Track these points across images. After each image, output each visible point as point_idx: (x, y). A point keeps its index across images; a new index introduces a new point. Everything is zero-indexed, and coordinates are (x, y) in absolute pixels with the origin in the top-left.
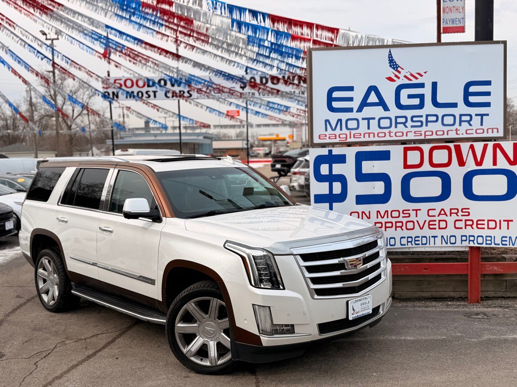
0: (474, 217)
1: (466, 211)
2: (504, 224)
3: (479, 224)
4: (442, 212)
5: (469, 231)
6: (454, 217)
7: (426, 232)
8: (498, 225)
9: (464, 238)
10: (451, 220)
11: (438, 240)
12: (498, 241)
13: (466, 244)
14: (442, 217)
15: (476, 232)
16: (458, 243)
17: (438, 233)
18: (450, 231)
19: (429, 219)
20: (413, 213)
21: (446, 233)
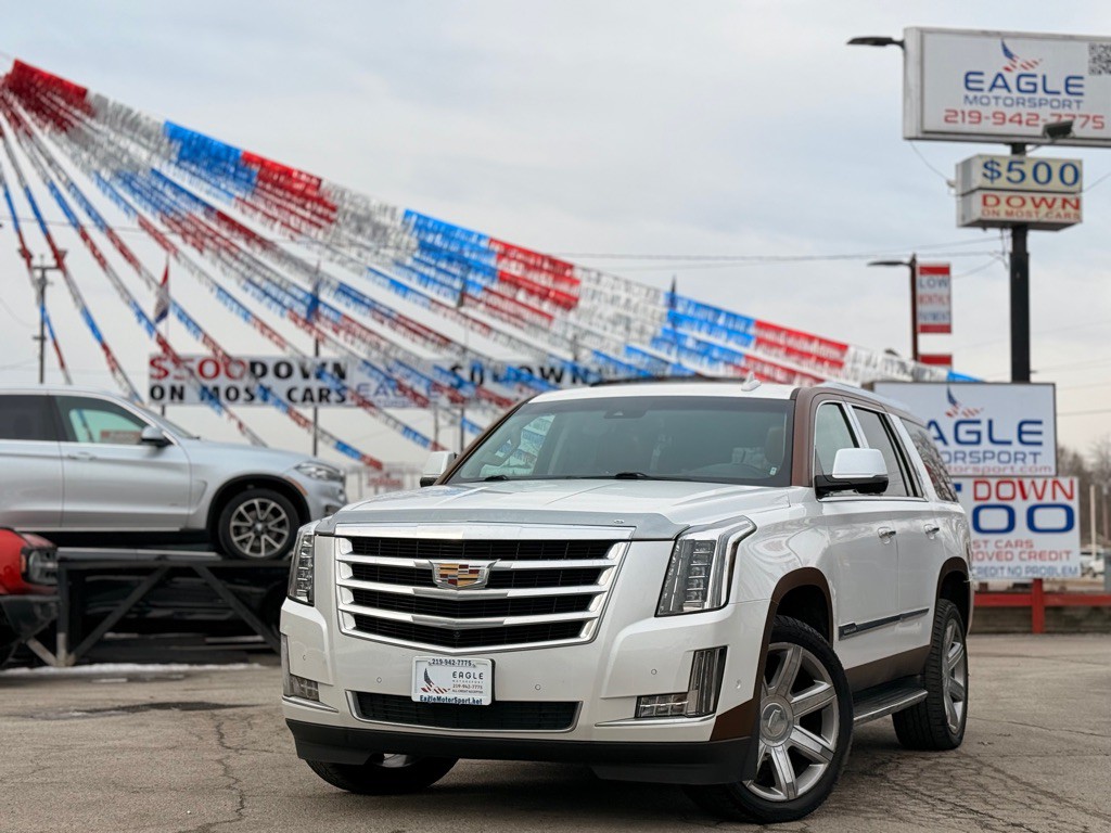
0: (1037, 548)
1: (1029, 544)
2: (1064, 556)
3: (1041, 555)
4: (1008, 544)
5: (1033, 563)
6: (1019, 549)
7: (995, 563)
8: (1058, 556)
9: (1029, 569)
10: (1016, 551)
11: (1005, 571)
12: (1059, 571)
13: (1030, 575)
14: (1009, 549)
15: (1039, 563)
16: (1024, 575)
17: (1005, 564)
18: (1016, 562)
19: (996, 550)
20: (982, 545)
21: (1012, 564)
